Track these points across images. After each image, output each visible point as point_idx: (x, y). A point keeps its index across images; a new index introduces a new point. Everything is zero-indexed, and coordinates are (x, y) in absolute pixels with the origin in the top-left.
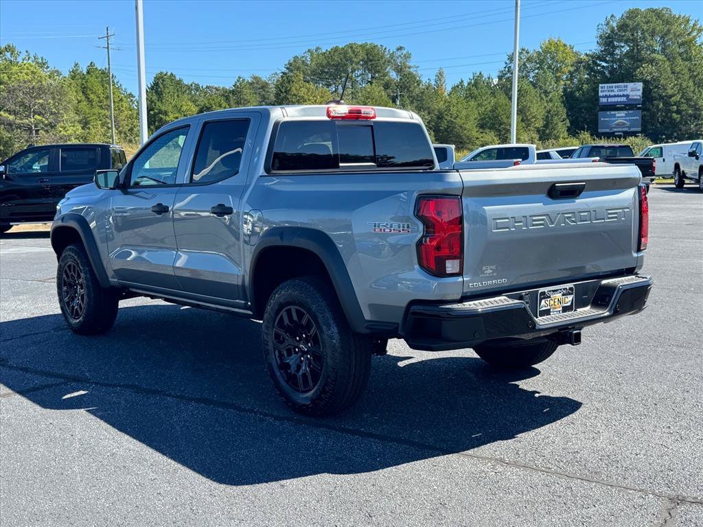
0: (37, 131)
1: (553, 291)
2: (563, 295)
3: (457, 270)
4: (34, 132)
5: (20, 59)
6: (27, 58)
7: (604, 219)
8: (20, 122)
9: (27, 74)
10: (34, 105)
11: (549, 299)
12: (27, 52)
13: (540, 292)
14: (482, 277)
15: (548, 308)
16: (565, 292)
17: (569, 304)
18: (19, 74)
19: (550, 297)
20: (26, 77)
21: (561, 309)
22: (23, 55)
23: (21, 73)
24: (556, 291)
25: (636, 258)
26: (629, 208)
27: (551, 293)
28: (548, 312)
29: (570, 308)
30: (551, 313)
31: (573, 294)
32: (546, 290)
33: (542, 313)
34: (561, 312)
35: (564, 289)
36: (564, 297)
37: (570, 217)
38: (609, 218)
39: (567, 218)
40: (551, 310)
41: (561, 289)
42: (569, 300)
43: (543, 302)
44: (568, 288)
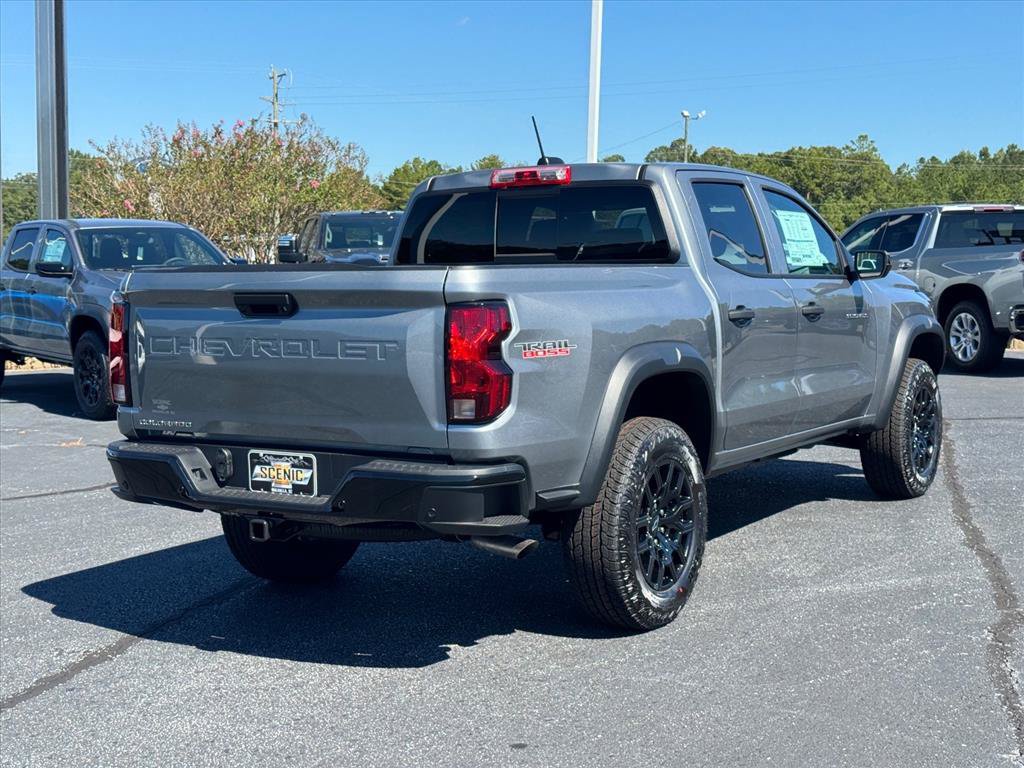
1: (275, 456)
2: (293, 466)
7: (337, 355)
11: (268, 467)
15: (268, 479)
17: (306, 483)
19: (269, 464)
21: (290, 487)
24: (281, 457)
25: (442, 432)
26: (395, 342)
27: (271, 458)
28: (267, 486)
29: (308, 489)
30: (273, 490)
31: (311, 468)
32: (261, 453)
33: (257, 485)
34: (290, 491)
35: (295, 458)
36: (295, 470)
37: (268, 346)
38: (347, 355)
39: (264, 346)
40: (273, 485)
41: (288, 457)
42: (304, 476)
43: (257, 469)
44: (301, 458)
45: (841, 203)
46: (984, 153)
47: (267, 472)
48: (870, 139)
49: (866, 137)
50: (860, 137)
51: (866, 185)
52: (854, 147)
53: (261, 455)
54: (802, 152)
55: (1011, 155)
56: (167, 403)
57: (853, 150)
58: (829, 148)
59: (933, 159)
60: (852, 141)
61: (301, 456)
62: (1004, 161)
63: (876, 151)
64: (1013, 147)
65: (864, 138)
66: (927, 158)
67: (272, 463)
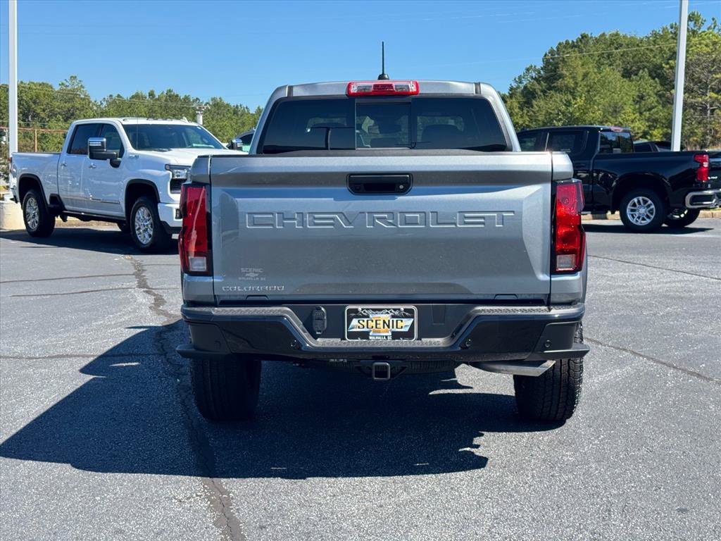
0: (713, 111)
1: (374, 310)
2: (393, 316)
3: (203, 268)
4: (709, 112)
5: (704, 28)
6: (713, 26)
7: (455, 224)
8: (693, 100)
9: (706, 46)
10: (712, 81)
11: (366, 320)
12: (713, 19)
13: (347, 308)
14: (241, 280)
15: (365, 329)
16: (397, 313)
17: (406, 329)
18: (698, 46)
19: (368, 317)
20: (705, 48)
21: (390, 334)
22: (707, 24)
23: (700, 44)
24: (381, 310)
25: (546, 282)
26: (513, 212)
27: (370, 312)
28: (365, 335)
29: (409, 335)
30: (370, 338)
31: (413, 317)
32: (360, 308)
33: (353, 335)
34: (390, 338)
35: (395, 310)
36: (395, 320)
37: (385, 218)
38: (466, 223)
39: (378, 218)
40: (371, 334)
41: (388, 309)
42: (405, 324)
43: (355, 322)
44: (402, 309)
45: (60, 124)
46: (151, 94)
47: (365, 324)
48: (78, 79)
49: (76, 77)
50: (71, 77)
51: (78, 112)
52: (67, 84)
53: (360, 309)
54: (23, 85)
55: (170, 97)
56: (259, 270)
57: (67, 86)
58: (43, 83)
59: (119, 96)
60: (66, 80)
61: (402, 307)
62: (166, 100)
63: (83, 88)
64: (170, 91)
65: (73, 78)
66: (115, 96)
67: (371, 316)
